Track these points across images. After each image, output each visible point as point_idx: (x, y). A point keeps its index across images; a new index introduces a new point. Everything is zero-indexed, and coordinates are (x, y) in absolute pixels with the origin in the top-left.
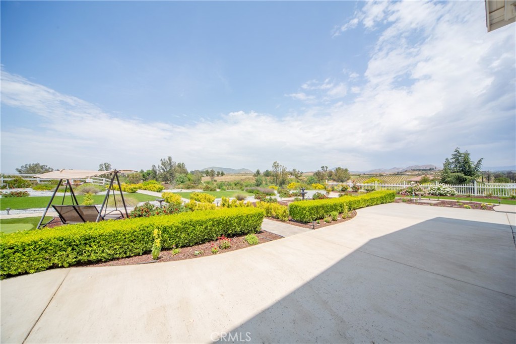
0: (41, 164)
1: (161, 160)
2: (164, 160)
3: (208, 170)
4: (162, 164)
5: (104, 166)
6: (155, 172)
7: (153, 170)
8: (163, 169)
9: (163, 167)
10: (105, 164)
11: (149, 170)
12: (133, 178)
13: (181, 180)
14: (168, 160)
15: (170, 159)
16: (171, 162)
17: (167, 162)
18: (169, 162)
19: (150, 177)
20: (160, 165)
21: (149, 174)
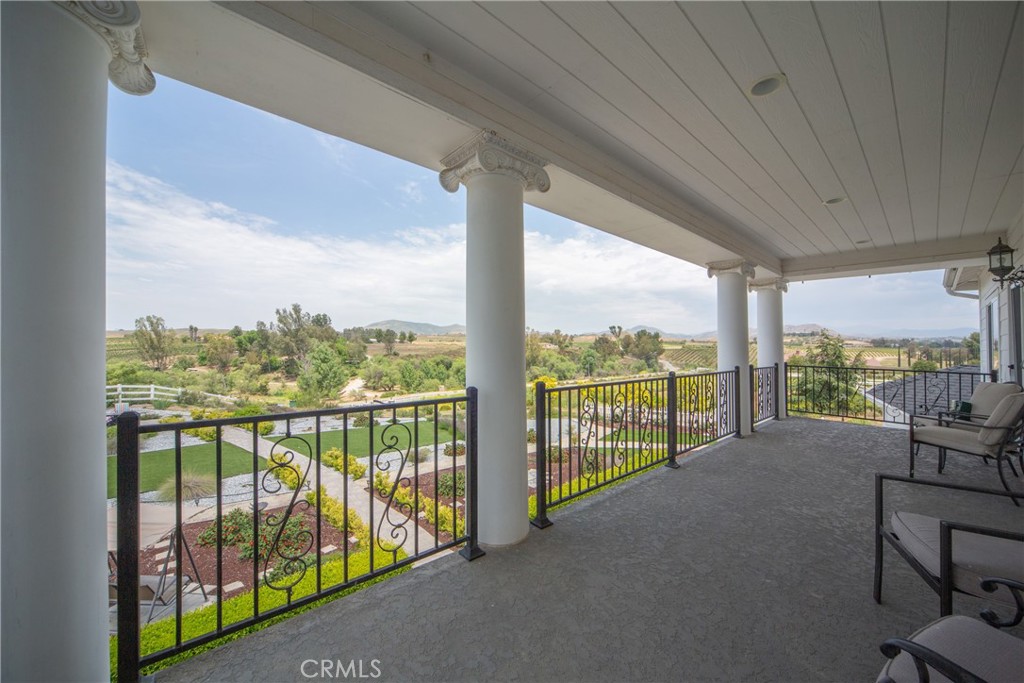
1: (278, 312)
2: (285, 311)
3: (380, 329)
4: (280, 321)
5: (146, 322)
6: (265, 337)
7: (260, 331)
8: (282, 330)
9: (282, 325)
11: (252, 332)
12: (216, 349)
13: (322, 356)
14: (293, 312)
15: (297, 309)
16: (298, 316)
17: (291, 315)
18: (295, 316)
19: (255, 346)
20: (276, 322)
21: (251, 341)
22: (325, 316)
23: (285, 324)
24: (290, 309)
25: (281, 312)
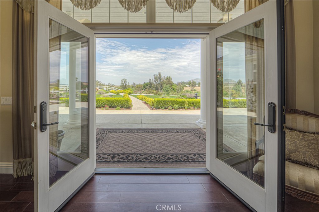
0: (98, 81)
1: (154, 75)
2: (156, 75)
3: (190, 82)
4: (155, 78)
5: (123, 81)
6: (151, 84)
7: (150, 82)
8: (156, 82)
9: (155, 80)
10: (124, 79)
11: (148, 83)
12: (138, 88)
13: (166, 89)
14: (158, 75)
15: (160, 74)
16: (160, 77)
17: (158, 76)
18: (159, 76)
19: (148, 87)
20: (154, 79)
21: (147, 85)
22: (170, 77)
23: (156, 79)
24: (158, 74)
25: (155, 75)
